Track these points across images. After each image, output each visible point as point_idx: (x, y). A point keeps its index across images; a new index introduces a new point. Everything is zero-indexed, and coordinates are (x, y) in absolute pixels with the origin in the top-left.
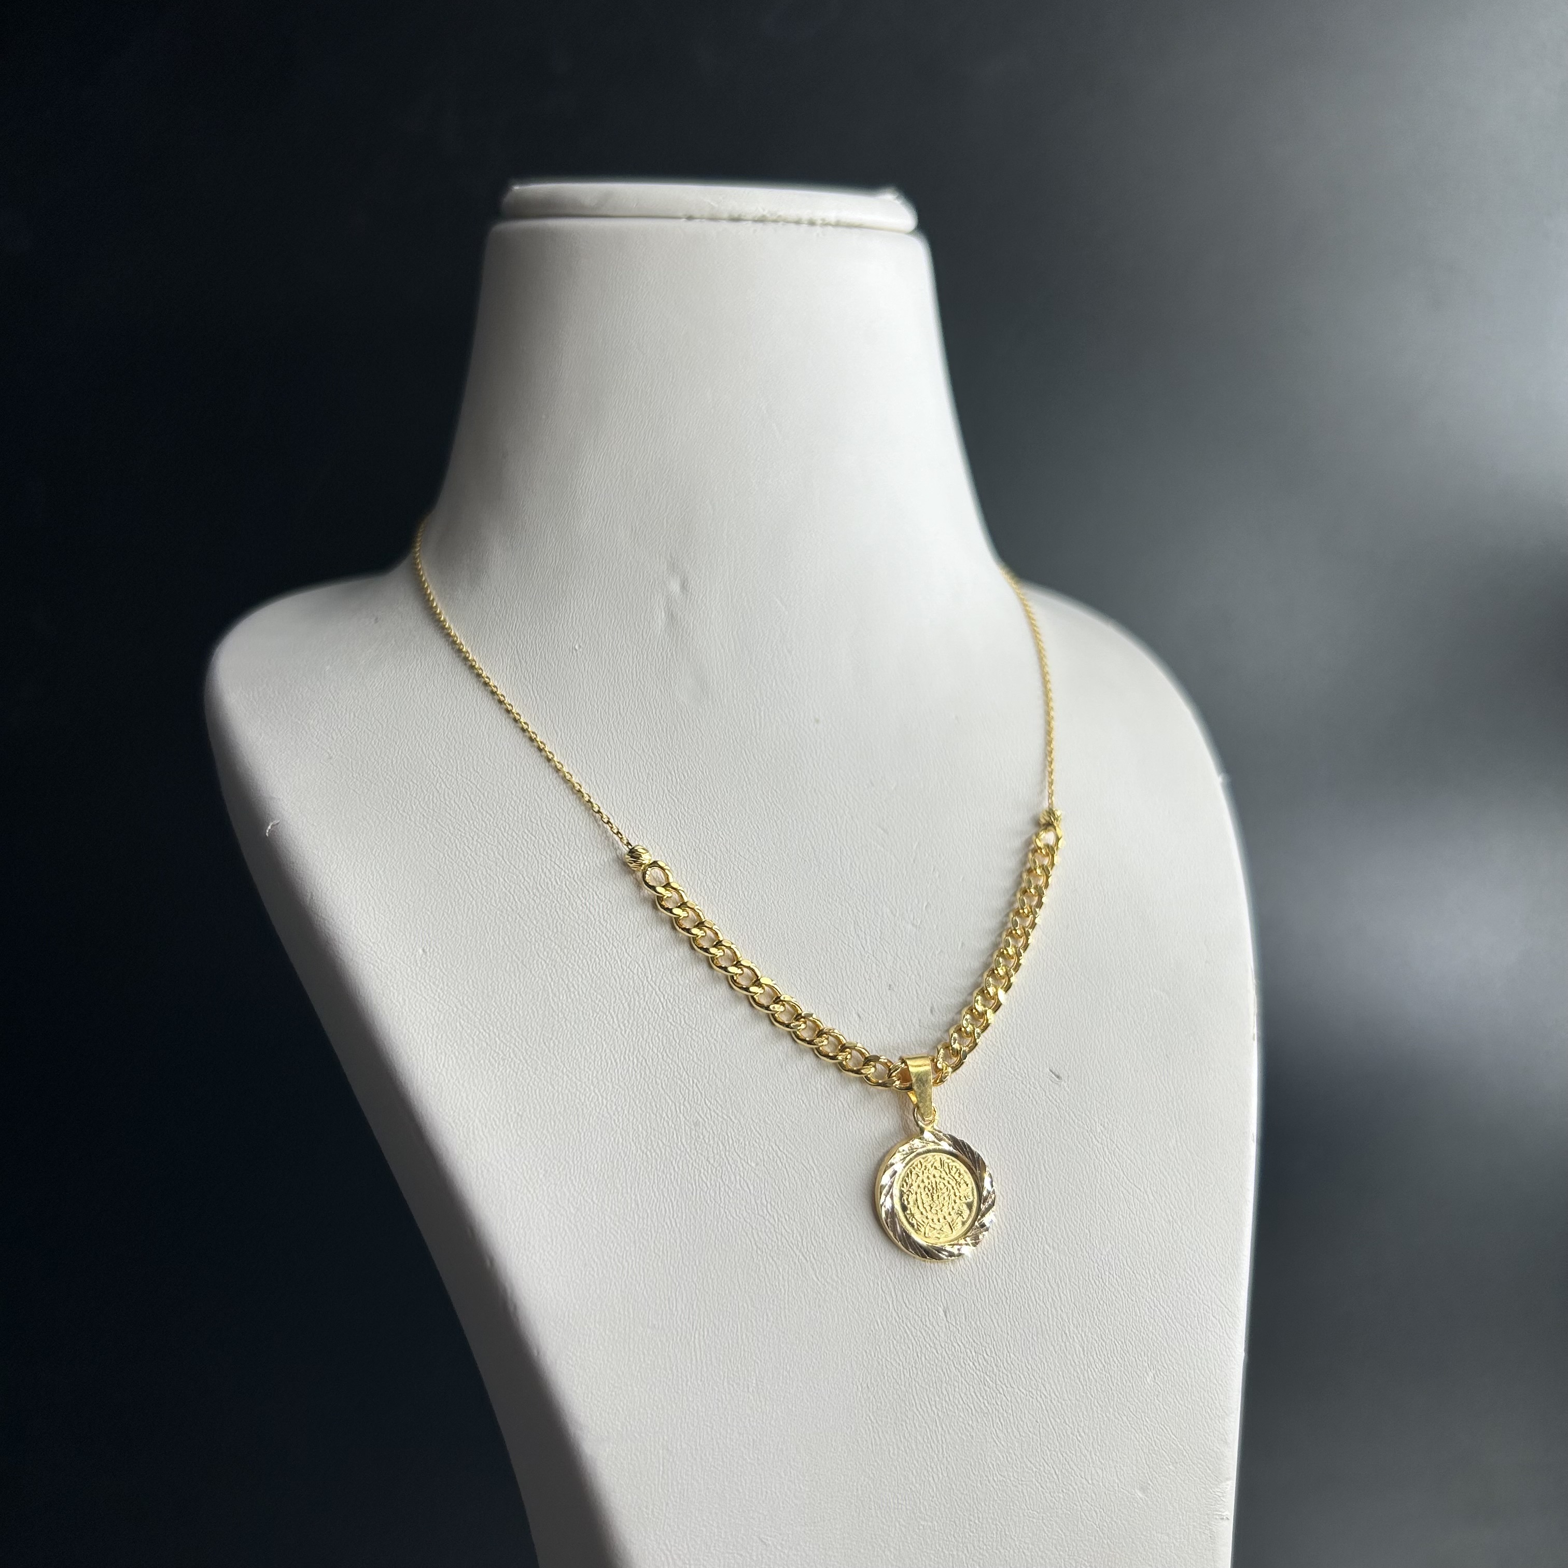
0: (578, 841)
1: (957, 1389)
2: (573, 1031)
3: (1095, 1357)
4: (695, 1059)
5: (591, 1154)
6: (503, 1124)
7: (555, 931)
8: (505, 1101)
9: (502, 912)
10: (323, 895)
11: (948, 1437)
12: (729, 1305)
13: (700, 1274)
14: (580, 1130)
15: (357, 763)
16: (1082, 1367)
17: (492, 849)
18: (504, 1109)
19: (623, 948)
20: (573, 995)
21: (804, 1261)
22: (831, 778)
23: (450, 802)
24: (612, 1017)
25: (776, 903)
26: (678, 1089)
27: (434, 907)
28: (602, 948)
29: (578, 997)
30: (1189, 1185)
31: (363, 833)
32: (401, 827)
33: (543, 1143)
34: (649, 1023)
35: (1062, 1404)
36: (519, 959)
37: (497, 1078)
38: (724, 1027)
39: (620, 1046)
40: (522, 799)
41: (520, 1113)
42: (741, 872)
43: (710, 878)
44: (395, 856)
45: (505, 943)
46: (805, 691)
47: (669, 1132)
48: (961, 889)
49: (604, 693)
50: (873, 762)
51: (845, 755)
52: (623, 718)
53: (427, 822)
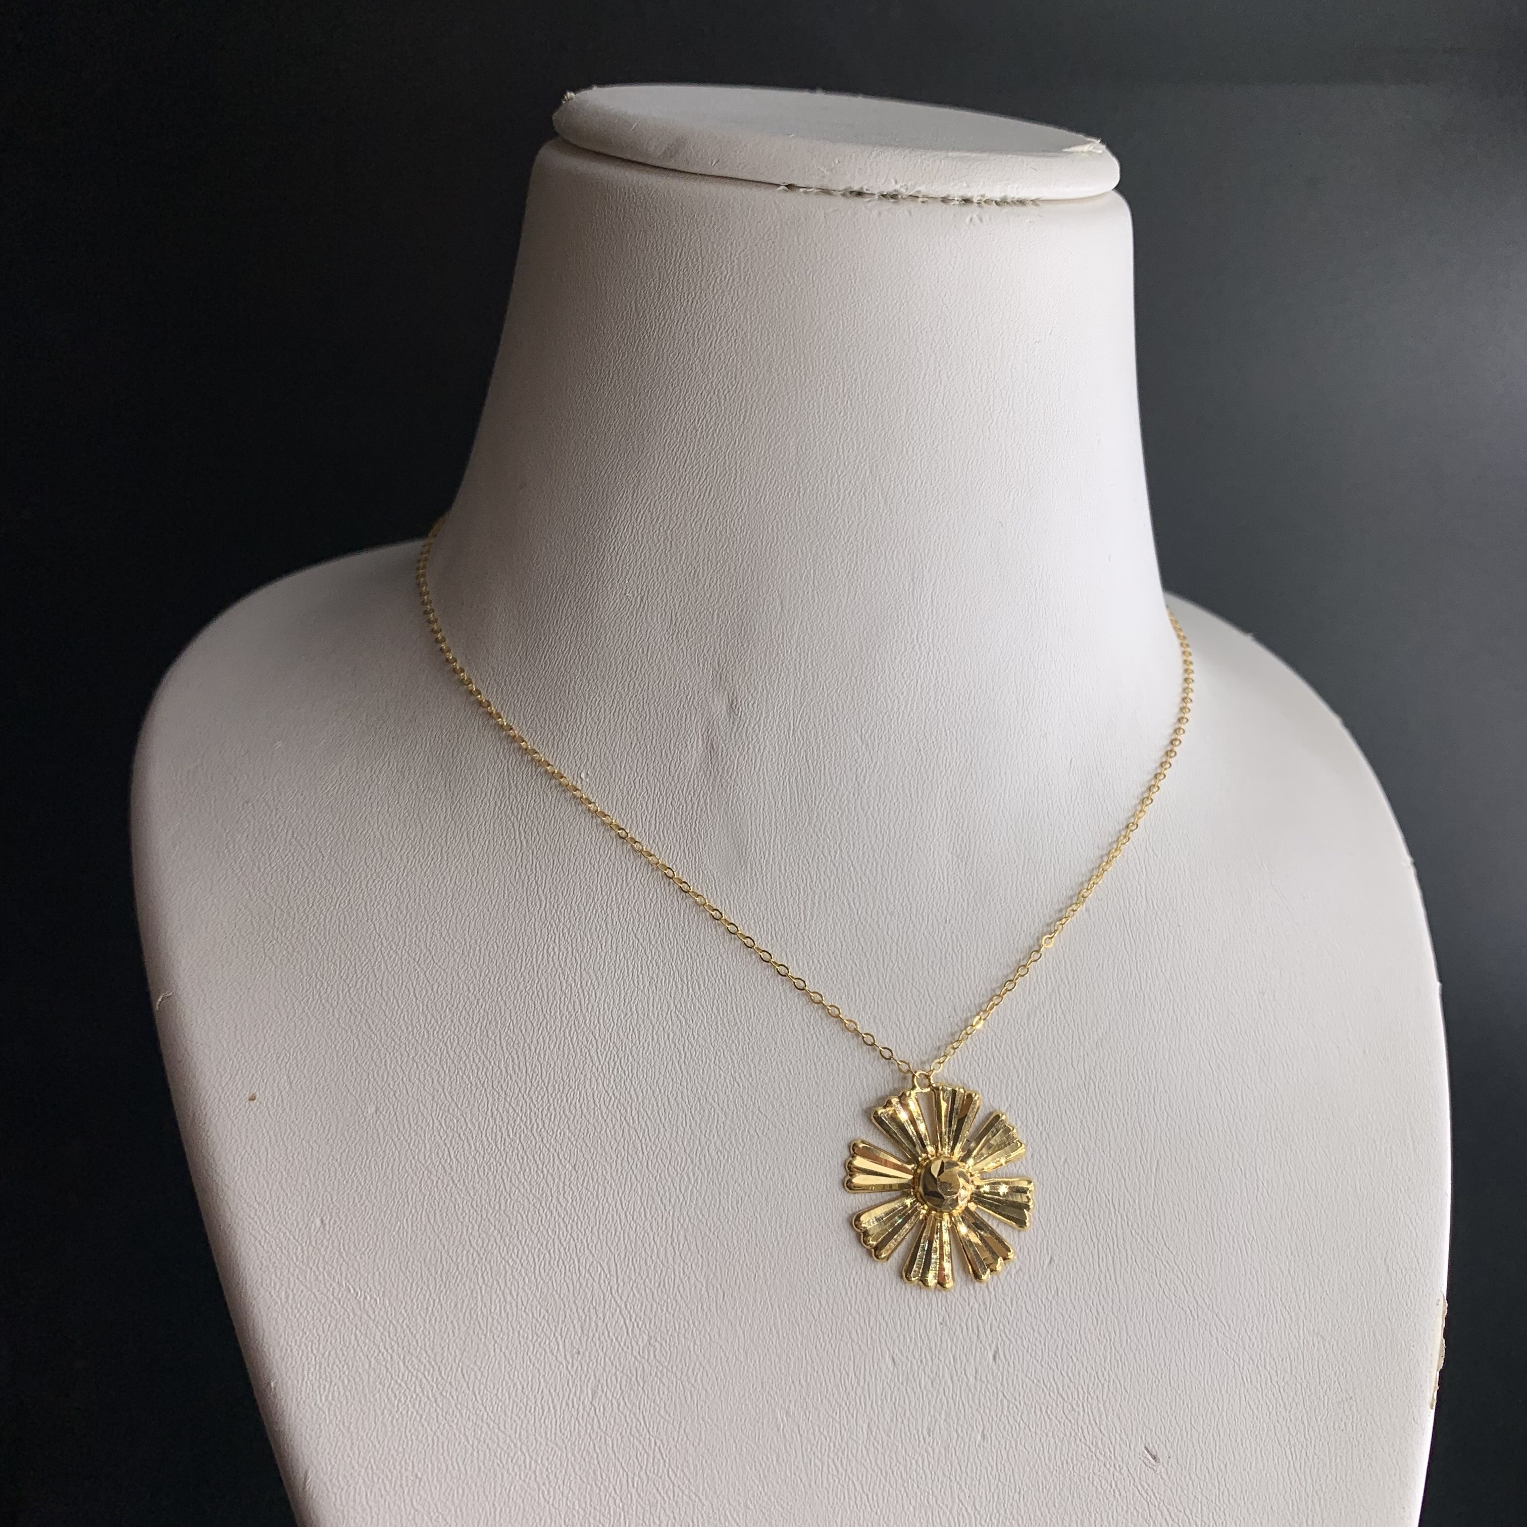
0: (544, 1075)
4: (662, 1412)
6: (394, 1489)
7: (497, 1208)
8: (401, 1455)
9: (431, 1173)
14: (497, 1505)
15: (281, 915)
18: (398, 1468)
19: (584, 1241)
20: (508, 1309)
22: (899, 1001)
23: (387, 994)
25: (800, 1186)
27: (344, 1155)
28: (556, 1240)
29: (515, 1309)
31: (270, 1027)
32: (320, 1025)
34: (605, 1354)
36: (444, 1247)
37: (394, 1421)
38: (707, 1367)
41: (419, 1475)
42: (759, 1137)
43: (715, 1143)
44: (305, 1071)
45: (429, 1221)
46: (879, 869)
47: (615, 1512)
48: (1060, 1176)
49: (610, 848)
50: (961, 978)
51: (923, 966)
52: (630, 889)
53: (355, 1022)
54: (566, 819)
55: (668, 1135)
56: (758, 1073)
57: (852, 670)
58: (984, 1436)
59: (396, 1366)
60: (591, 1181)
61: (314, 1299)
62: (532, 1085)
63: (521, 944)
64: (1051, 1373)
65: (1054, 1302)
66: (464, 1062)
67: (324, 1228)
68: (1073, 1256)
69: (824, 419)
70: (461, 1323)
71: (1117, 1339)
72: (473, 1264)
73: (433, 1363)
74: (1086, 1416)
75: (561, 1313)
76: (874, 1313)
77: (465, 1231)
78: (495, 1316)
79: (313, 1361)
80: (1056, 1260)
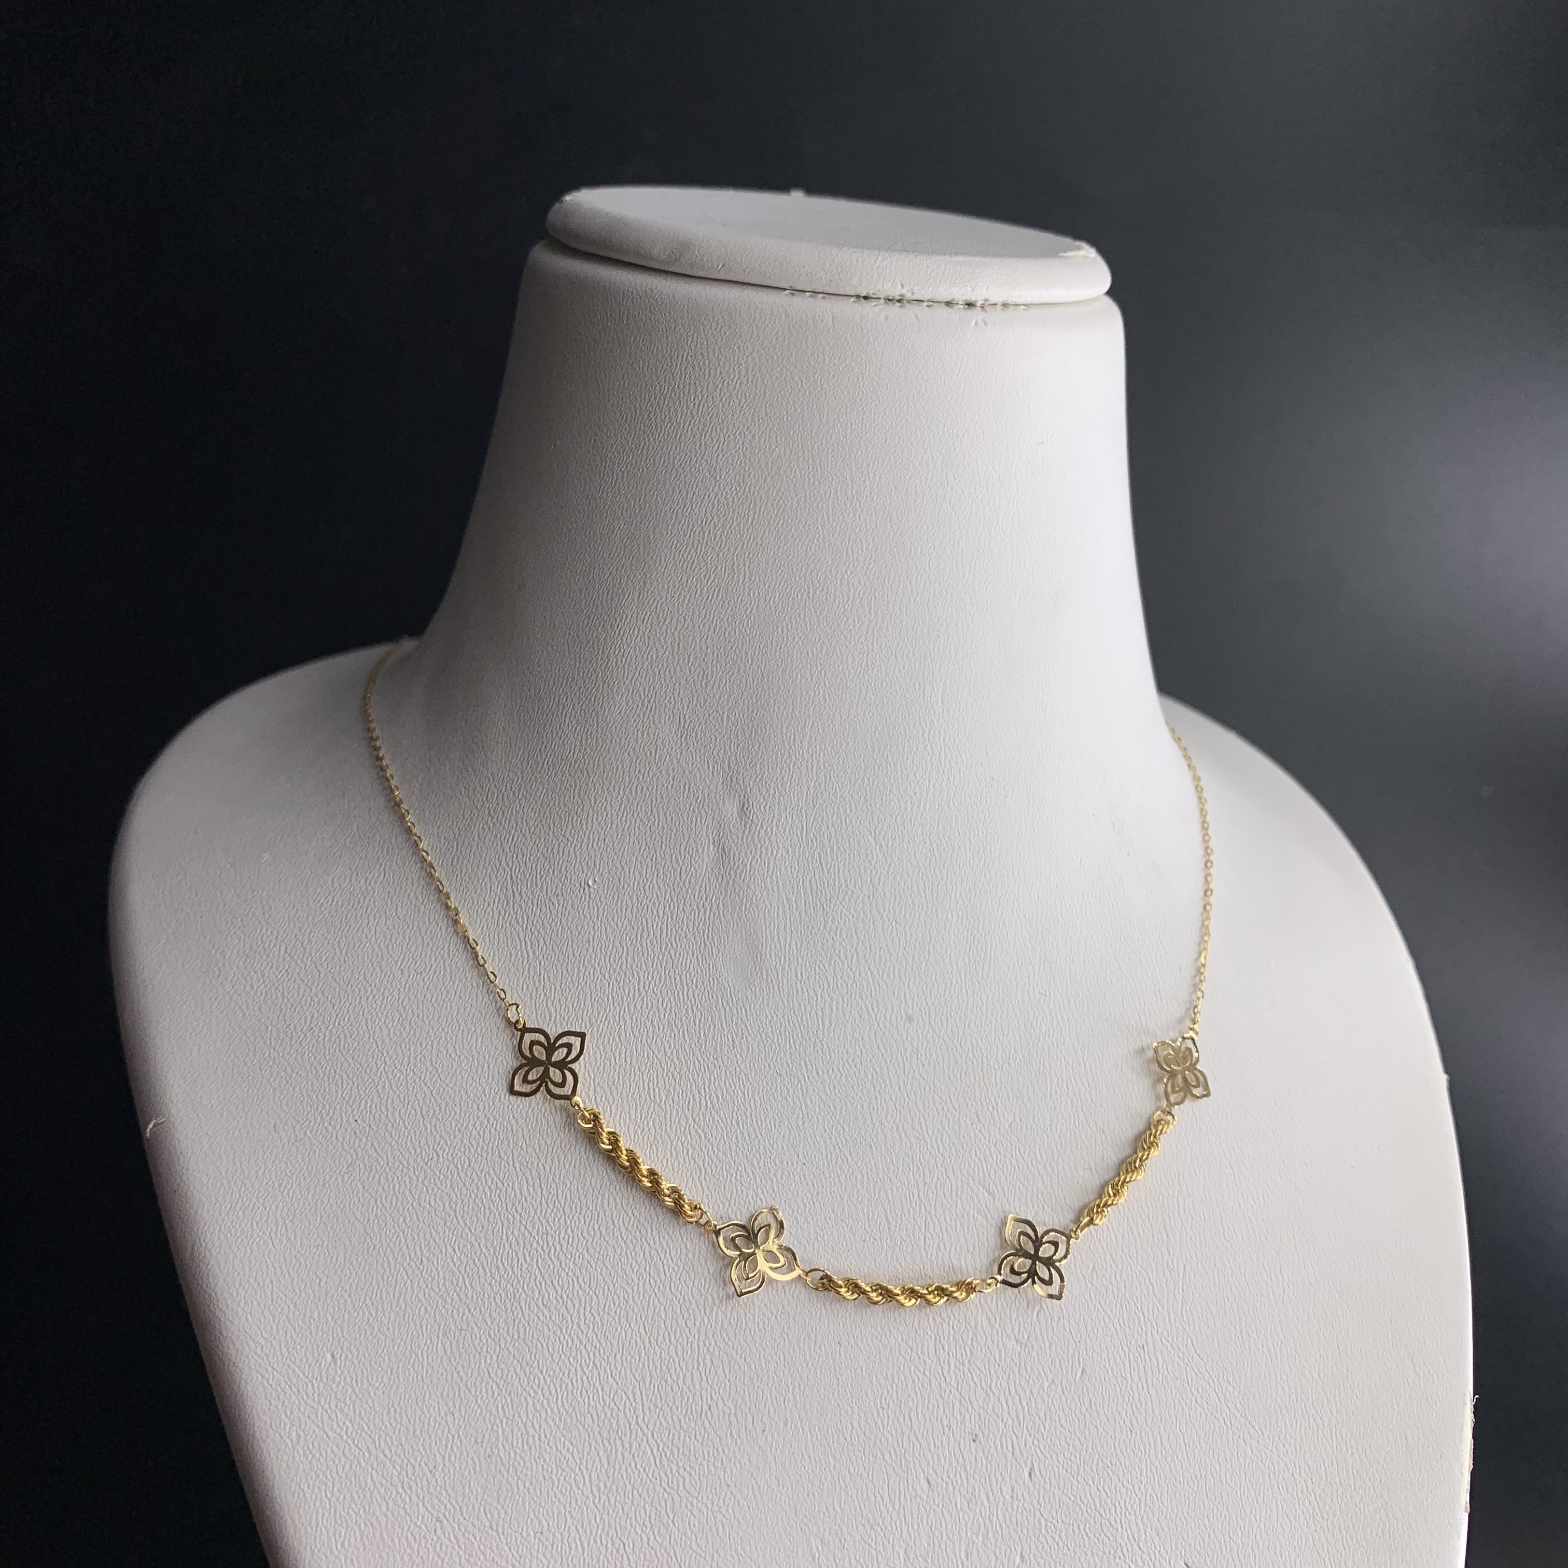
0: (560, 1197)
4: (694, 1546)
7: (516, 1337)
9: (445, 1302)
10: (207, 1253)
17: (441, 1199)
19: (608, 1369)
20: (531, 1443)
22: (921, 1108)
23: (393, 1115)
24: (583, 1477)
27: (354, 1285)
28: (578, 1366)
29: (537, 1443)
31: (271, 1152)
32: (324, 1148)
34: (633, 1488)
36: (461, 1379)
38: (739, 1496)
39: (590, 1524)
40: (492, 1119)
45: (445, 1352)
46: (897, 973)
48: (1089, 1285)
49: (621, 957)
50: (982, 1085)
51: (944, 1072)
52: (643, 999)
53: (360, 1145)
54: (573, 928)
55: (690, 1256)
56: (781, 1188)
57: (865, 771)
58: (1022, 1557)
59: (416, 1508)
60: (612, 1305)
61: (327, 1439)
62: (548, 1206)
64: (1087, 1488)
65: (1088, 1415)
66: (476, 1185)
67: (335, 1364)
68: (1104, 1366)
69: (833, 521)
70: (482, 1460)
71: (1152, 1452)
72: (493, 1397)
73: (454, 1503)
74: (1124, 1532)
75: (587, 1444)
76: (907, 1433)
77: (483, 1362)
78: (517, 1450)
79: (328, 1506)
80: (1088, 1371)
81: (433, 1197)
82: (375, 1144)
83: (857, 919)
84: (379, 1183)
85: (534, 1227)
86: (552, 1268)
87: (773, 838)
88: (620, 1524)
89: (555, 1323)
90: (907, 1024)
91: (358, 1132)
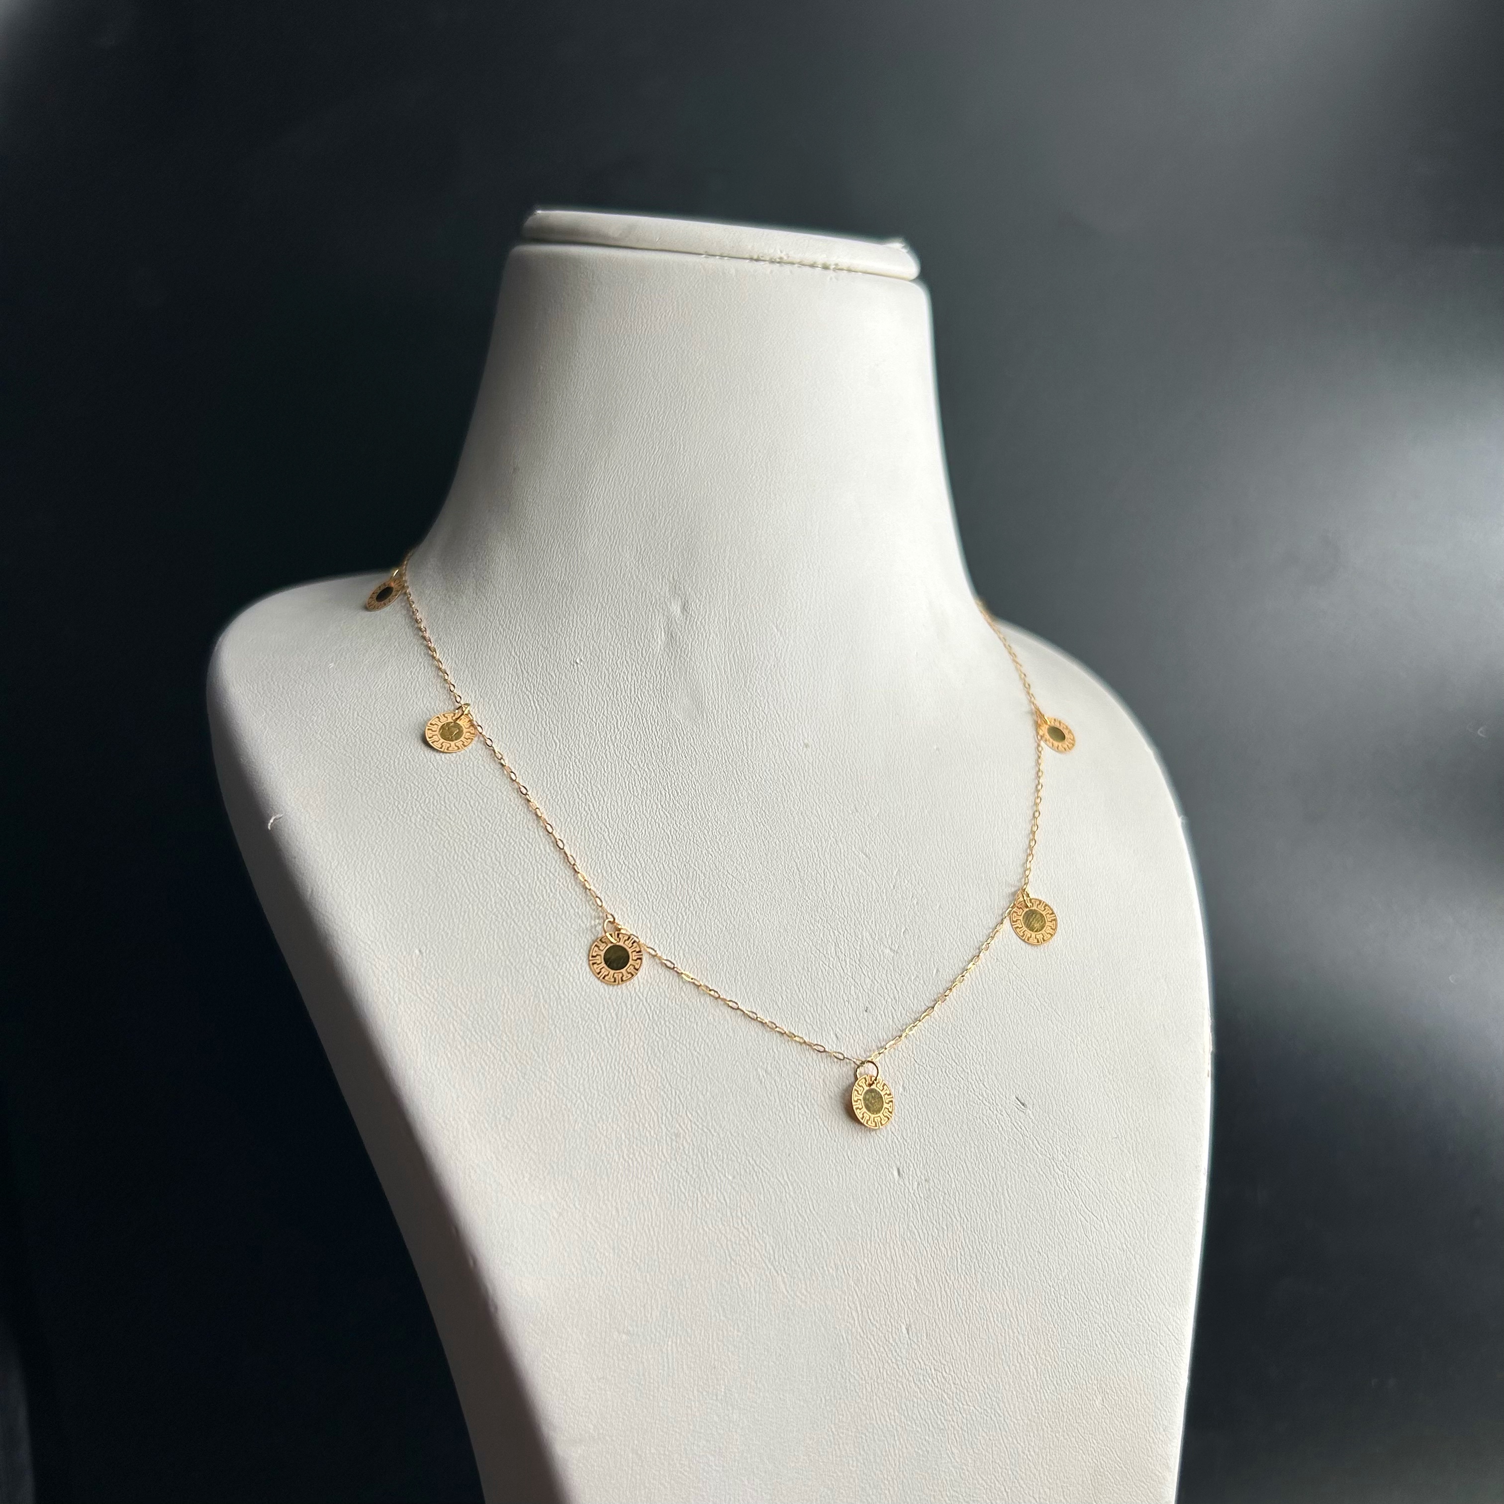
1: (916, 1405)
2: (562, 1038)
3: (1048, 1379)
4: (679, 1071)
5: (575, 1161)
6: (491, 1126)
7: (548, 938)
8: (494, 1104)
9: (497, 917)
10: (324, 892)
11: (905, 1450)
12: (702, 1315)
13: (675, 1283)
14: (566, 1136)
15: (360, 762)
16: (1035, 1388)
18: (493, 1112)
20: (563, 1003)
21: (776, 1274)
22: (817, 801)
23: (450, 806)
25: (761, 921)
26: (660, 1100)
27: (432, 908)
29: (567, 1004)
30: (1143, 1215)
31: (364, 830)
32: (401, 828)
33: (529, 1147)
34: (635, 1034)
35: (1014, 1422)
36: (512, 964)
37: (487, 1081)
38: (707, 1041)
39: (607, 1055)
41: (508, 1116)
42: (729, 889)
43: (699, 893)
45: (500, 948)
46: (796, 716)
47: (651, 1141)
48: (938, 917)
49: (603, 707)
50: (858, 788)
51: (831, 780)
52: (621, 733)
53: (428, 825)
54: (567, 690)
55: (665, 889)
58: (904, 1088)
63: (545, 770)
64: (945, 1045)
70: (529, 1014)
74: (974, 1076)
77: (526, 953)
78: (554, 1009)
79: (424, 1042)
80: (941, 970)
81: (483, 855)
82: (439, 824)
83: (767, 680)
84: (444, 847)
85: (556, 871)
86: (570, 895)
87: (706, 627)
88: (627, 1056)
89: (574, 929)
90: (805, 749)
91: (425, 817)
